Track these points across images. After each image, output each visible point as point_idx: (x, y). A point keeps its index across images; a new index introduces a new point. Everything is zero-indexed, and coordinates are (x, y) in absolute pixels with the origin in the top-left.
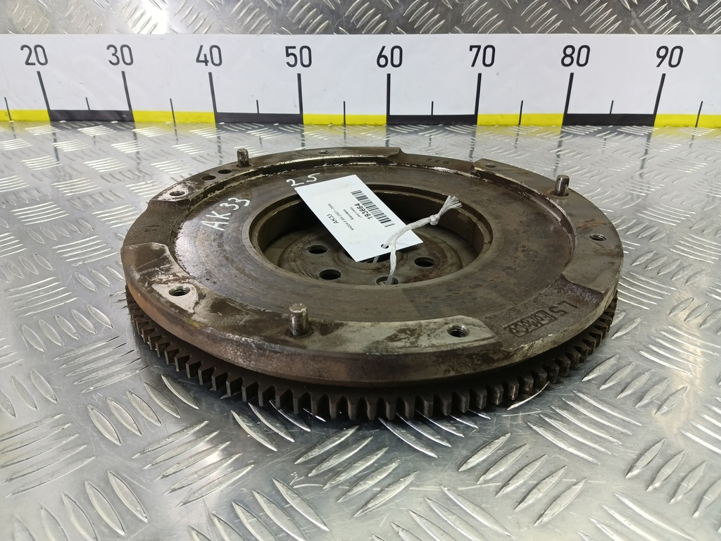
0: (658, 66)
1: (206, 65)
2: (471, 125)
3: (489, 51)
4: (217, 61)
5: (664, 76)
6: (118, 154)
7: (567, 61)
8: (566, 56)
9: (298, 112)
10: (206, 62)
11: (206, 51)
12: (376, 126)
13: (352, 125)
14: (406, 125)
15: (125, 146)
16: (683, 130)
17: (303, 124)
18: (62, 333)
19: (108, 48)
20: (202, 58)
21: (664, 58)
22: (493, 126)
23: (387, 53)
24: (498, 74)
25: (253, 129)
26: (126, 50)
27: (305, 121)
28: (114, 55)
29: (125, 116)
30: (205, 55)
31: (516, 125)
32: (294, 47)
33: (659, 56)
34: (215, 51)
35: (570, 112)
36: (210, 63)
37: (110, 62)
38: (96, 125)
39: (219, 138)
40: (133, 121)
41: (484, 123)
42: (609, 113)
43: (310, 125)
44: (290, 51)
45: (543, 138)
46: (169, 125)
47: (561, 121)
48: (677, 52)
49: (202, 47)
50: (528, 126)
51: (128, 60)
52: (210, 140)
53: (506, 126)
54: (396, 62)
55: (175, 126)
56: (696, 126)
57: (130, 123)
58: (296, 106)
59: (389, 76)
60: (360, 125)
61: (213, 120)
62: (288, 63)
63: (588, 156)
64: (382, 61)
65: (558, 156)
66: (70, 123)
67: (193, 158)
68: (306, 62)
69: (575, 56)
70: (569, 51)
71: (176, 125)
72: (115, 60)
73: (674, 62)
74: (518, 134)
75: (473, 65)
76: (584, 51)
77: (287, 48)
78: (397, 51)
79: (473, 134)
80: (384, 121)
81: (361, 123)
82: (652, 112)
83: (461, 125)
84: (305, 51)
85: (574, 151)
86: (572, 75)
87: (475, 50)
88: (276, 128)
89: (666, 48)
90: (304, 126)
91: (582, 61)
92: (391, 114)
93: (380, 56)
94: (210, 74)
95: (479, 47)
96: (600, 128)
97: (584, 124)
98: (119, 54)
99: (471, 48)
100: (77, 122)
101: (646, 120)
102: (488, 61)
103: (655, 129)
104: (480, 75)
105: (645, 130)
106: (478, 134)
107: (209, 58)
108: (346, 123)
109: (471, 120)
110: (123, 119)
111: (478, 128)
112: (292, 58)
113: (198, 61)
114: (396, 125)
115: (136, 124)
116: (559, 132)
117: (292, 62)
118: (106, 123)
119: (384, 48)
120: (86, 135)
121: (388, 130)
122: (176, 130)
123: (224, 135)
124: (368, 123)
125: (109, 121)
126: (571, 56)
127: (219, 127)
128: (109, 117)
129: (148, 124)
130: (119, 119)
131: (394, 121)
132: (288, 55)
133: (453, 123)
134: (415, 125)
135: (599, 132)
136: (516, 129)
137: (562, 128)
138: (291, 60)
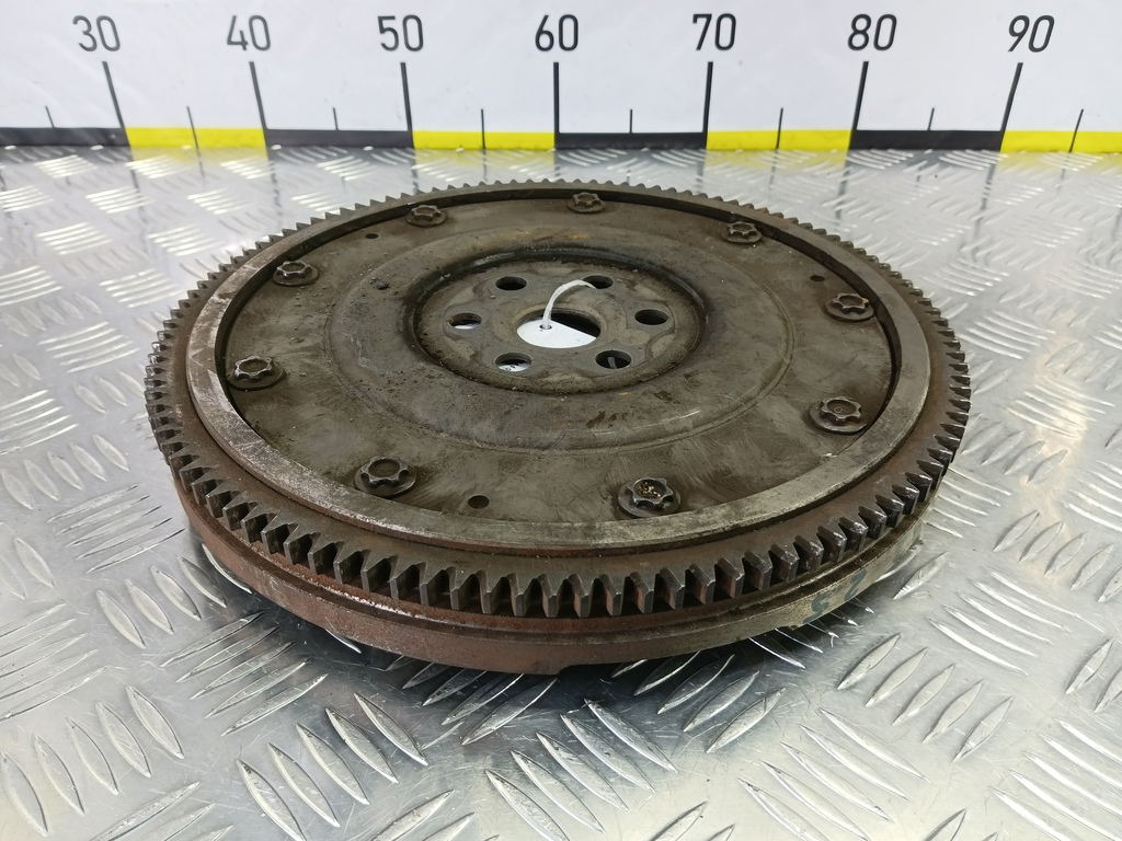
0: (1012, 49)
1: (245, 49)
2: (696, 148)
3: (727, 23)
4: (262, 42)
5: (1020, 66)
6: (96, 217)
7: (859, 40)
8: (856, 32)
9: (404, 127)
10: (244, 44)
11: (242, 24)
12: (537, 150)
13: (495, 150)
14: (586, 149)
15: (111, 199)
16: (1048, 159)
17: (412, 147)
19: (75, 22)
20: (236, 37)
21: (1021, 35)
22: (734, 150)
23: (552, 26)
24: (741, 63)
25: (330, 158)
26: (105, 25)
27: (417, 142)
28: (87, 33)
29: (113, 136)
30: (242, 33)
31: (771, 150)
32: (393, 18)
33: (1012, 32)
34: (258, 25)
35: (862, 126)
36: (250, 46)
37: (82, 46)
38: (67, 154)
39: (274, 179)
40: (127, 145)
41: (719, 147)
42: (925, 128)
43: (426, 149)
44: (386, 24)
45: (813, 176)
46: (186, 152)
47: (846, 141)
48: (1045, 25)
49: (234, 19)
50: (790, 150)
51: (111, 42)
52: (252, 183)
53: (755, 150)
54: (568, 42)
55: (199, 154)
56: (1071, 150)
57: (123, 149)
58: (399, 117)
59: (556, 66)
60: (511, 150)
61: (261, 142)
62: (384, 45)
63: (886, 213)
64: (544, 40)
65: (838, 214)
66: (22, 151)
67: (222, 222)
68: (414, 43)
69: (871, 32)
70: (861, 24)
71: (200, 151)
72: (88, 43)
73: (1038, 43)
74: (774, 169)
75: (699, 47)
76: (887, 24)
77: (381, 19)
78: (569, 24)
79: (700, 166)
80: (550, 143)
81: (512, 145)
82: (997, 128)
83: (680, 149)
84: (412, 24)
85: (863, 204)
86: (866, 65)
87: (702, 22)
88: (367, 157)
89: (1026, 20)
90: (416, 152)
91: (883, 42)
92: (563, 130)
93: (541, 32)
94: (252, 65)
95: (709, 17)
96: (911, 155)
97: (884, 147)
98: (95, 32)
99: (696, 17)
100: (35, 149)
101: (989, 141)
102: (724, 41)
103: (1002, 156)
104: (710, 65)
105: (985, 158)
106: (707, 169)
107: (248, 38)
108: (487, 145)
109: (696, 141)
110: (113, 141)
111: (709, 156)
112: (390, 35)
113: (230, 42)
114: (570, 149)
115: (134, 152)
116: (842, 164)
117: (390, 42)
118: (84, 149)
119: (546, 18)
120: (46, 177)
121: (558, 161)
122: (201, 164)
123: (281, 169)
124: (524, 145)
125: (88, 145)
126: (864, 32)
127: (272, 156)
128: (88, 138)
129: (154, 150)
130: (104, 141)
131: (568, 143)
132: (383, 30)
133: (666, 145)
134: (603, 149)
135: (910, 163)
136: (770, 156)
137: (849, 155)
138: (389, 39)
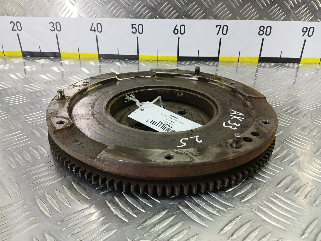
0: (303, 36)
1: (95, 32)
2: (216, 61)
3: (225, 28)
4: (100, 30)
5: (305, 40)
6: (53, 72)
7: (261, 33)
8: (261, 30)
9: (136, 54)
10: (95, 31)
11: (95, 25)
12: (172, 61)
13: (161, 61)
14: (186, 61)
15: (57, 69)
16: (313, 65)
17: (139, 60)
18: (24, 159)
19: (50, 23)
20: (93, 29)
21: (305, 32)
22: (226, 62)
23: (178, 28)
24: (229, 38)
25: (116, 62)
26: (58, 24)
27: (140, 58)
28: (52, 26)
29: (57, 55)
30: (94, 28)
31: (237, 62)
32: (136, 25)
33: (303, 31)
34: (99, 26)
35: (261, 56)
36: (96, 31)
37: (51, 30)
38: (44, 59)
39: (100, 65)
40: (60, 57)
41: (222, 61)
42: (279, 57)
43: (142, 60)
44: (134, 26)
45: (249, 68)
46: (77, 59)
47: (257, 60)
48: (312, 29)
49: (93, 24)
50: (242, 62)
51: (59, 29)
52: (96, 67)
53: (232, 62)
54: (182, 32)
55: (80, 60)
56: (319, 64)
57: (59, 58)
58: (135, 52)
59: (179, 38)
60: (165, 61)
61: (97, 57)
62: (132, 32)
63: (271, 77)
64: (176, 32)
65: (256, 76)
66: (32, 58)
67: (88, 75)
68: (141, 31)
69: (265, 31)
70: (262, 28)
71: (80, 59)
72: (53, 29)
73: (310, 34)
74: (237, 66)
75: (218, 34)
76: (269, 28)
77: (132, 25)
78: (183, 27)
79: (217, 66)
80: (176, 59)
81: (166, 60)
82: (299, 57)
83: (211, 61)
84: (141, 26)
85: (264, 74)
86: (263, 39)
87: (219, 27)
88: (126, 62)
89: (307, 28)
90: (139, 61)
91: (268, 33)
92: (179, 56)
93: (175, 29)
94: (97, 36)
95: (221, 26)
96: (276, 64)
97: (268, 62)
98: (55, 26)
99: (217, 26)
100: (35, 57)
101: (297, 61)
102: (225, 32)
103: (300, 65)
104: (221, 39)
105: (296, 65)
106: (219, 66)
107: (96, 29)
108: (159, 60)
109: (216, 59)
110: (56, 56)
111: (219, 63)
112: (134, 29)
113: (91, 30)
114: (182, 61)
115: (62, 59)
116: (257, 66)
117: (134, 31)
118: (48, 58)
119: (177, 25)
120: (38, 63)
121: (178, 63)
122: (80, 62)
123: (102, 64)
124: (169, 60)
125: (49, 57)
126: (263, 31)
127: (100, 61)
128: (50, 55)
129: (67, 58)
130: (54, 56)
131: (181, 59)
132: (133, 28)
133: (208, 60)
134: (190, 61)
135: (275, 66)
136: (237, 63)
137: (258, 64)
